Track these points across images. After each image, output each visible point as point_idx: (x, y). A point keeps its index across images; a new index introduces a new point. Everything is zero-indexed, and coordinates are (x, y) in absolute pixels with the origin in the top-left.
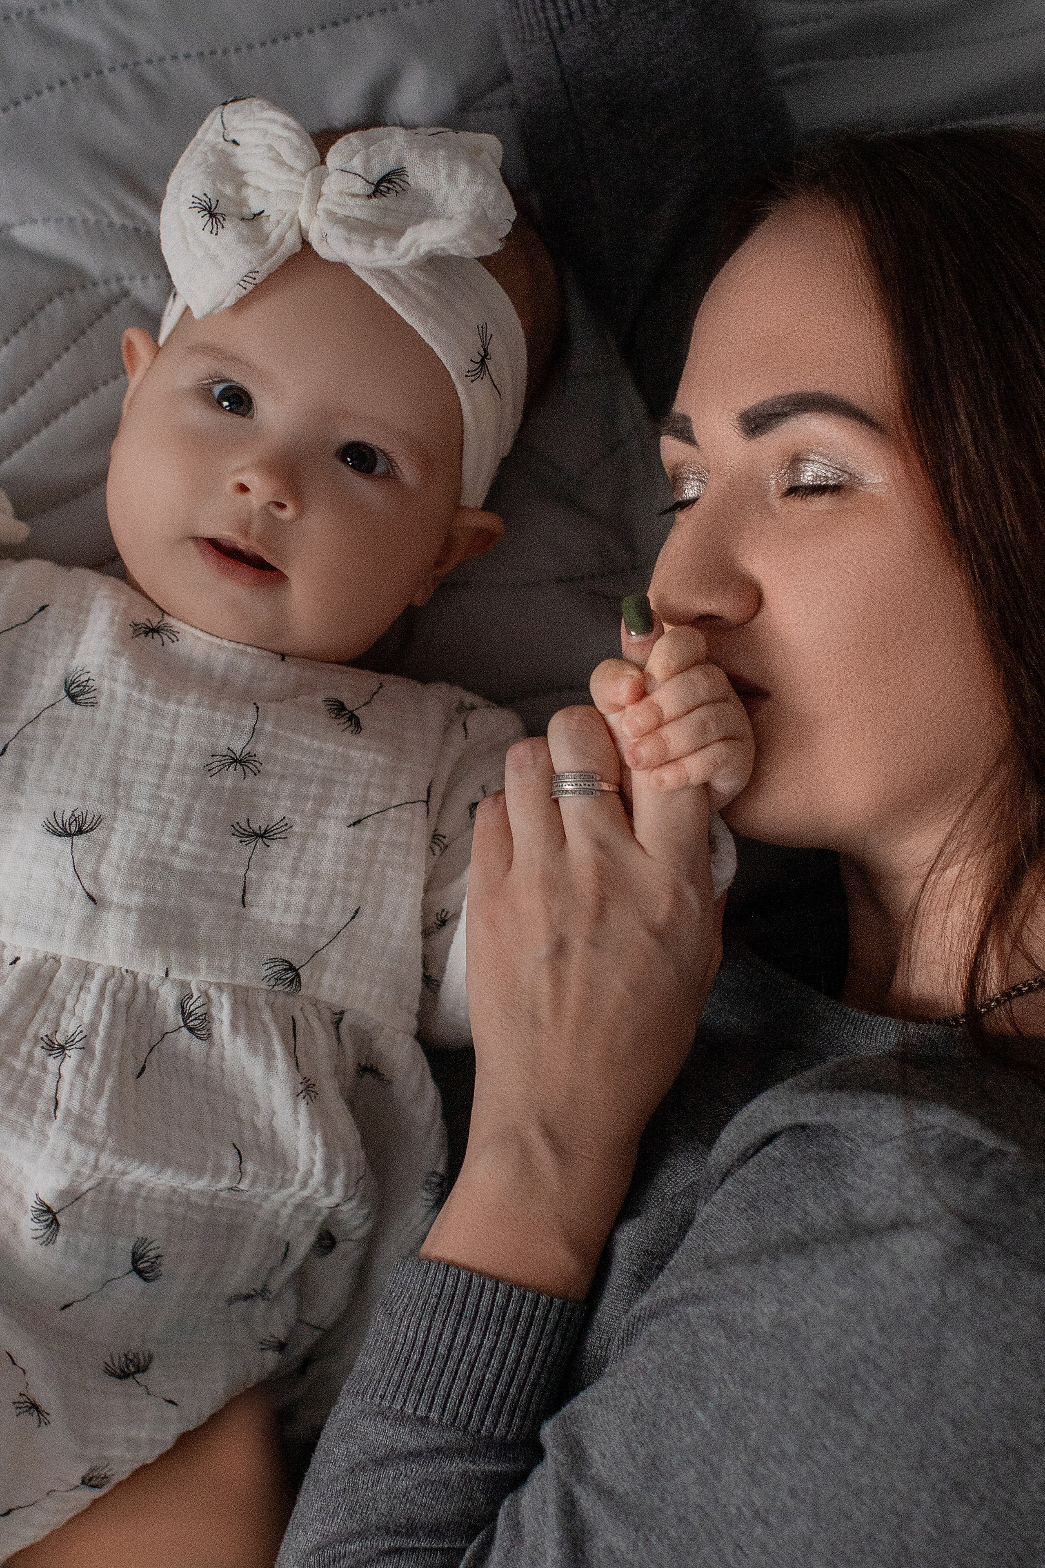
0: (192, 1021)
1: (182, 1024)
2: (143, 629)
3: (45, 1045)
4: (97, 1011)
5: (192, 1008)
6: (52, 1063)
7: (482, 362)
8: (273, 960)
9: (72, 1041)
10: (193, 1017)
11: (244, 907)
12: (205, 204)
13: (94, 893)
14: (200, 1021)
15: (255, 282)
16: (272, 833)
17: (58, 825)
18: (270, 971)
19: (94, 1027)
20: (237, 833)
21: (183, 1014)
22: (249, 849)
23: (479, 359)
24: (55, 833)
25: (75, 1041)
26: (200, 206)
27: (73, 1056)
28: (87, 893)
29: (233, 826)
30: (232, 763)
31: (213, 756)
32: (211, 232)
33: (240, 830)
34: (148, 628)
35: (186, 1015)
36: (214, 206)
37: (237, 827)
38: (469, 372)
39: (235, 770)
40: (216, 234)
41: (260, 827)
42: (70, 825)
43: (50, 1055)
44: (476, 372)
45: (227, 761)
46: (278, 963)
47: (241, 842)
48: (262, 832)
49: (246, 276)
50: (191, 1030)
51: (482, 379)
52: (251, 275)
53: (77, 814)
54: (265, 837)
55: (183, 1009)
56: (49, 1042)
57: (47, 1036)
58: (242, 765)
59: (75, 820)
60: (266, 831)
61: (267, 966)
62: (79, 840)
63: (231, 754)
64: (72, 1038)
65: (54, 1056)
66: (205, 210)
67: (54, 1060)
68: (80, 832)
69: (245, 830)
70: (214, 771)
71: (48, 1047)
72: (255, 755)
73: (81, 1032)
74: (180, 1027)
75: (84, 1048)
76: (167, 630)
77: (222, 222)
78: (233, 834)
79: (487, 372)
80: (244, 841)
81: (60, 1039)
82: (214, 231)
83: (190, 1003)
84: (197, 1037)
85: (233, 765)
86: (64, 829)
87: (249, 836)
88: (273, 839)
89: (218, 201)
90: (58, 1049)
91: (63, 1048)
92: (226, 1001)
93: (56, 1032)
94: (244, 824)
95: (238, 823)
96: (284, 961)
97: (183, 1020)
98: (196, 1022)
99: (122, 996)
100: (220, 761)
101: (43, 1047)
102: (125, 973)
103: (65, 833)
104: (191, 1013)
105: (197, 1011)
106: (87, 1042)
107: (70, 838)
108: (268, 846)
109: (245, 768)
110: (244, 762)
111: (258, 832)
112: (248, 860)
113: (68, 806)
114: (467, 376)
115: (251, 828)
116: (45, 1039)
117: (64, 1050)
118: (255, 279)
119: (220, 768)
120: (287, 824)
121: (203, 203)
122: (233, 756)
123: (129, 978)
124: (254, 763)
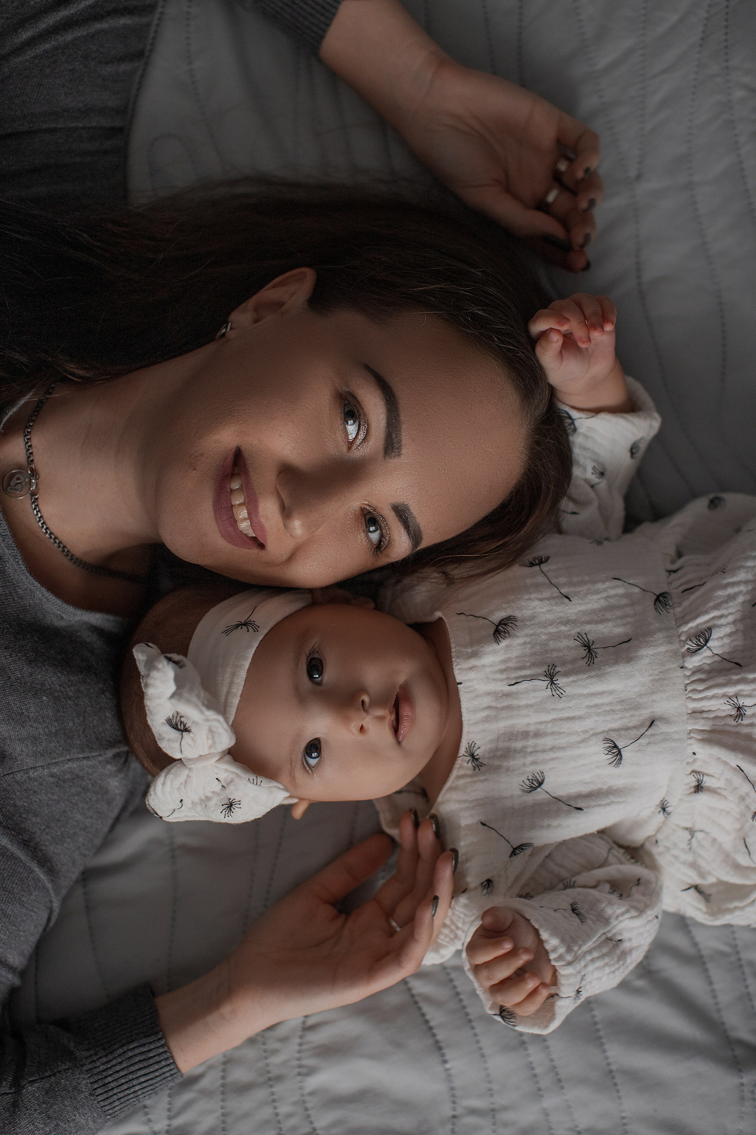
0: (701, 643)
1: (705, 647)
2: (475, 763)
3: (740, 719)
4: (713, 697)
5: (694, 645)
6: (749, 712)
7: (245, 624)
8: (656, 609)
9: (734, 704)
10: (699, 643)
11: (631, 639)
12: (227, 811)
13: (648, 723)
14: (700, 638)
15: (255, 779)
16: (585, 643)
17: (616, 759)
18: (663, 610)
19: (724, 696)
20: (592, 662)
21: (699, 649)
22: (598, 651)
23: (244, 628)
24: (621, 759)
25: (733, 703)
26: (229, 813)
27: (741, 701)
28: (649, 728)
29: (589, 665)
30: (554, 684)
31: (553, 696)
32: (240, 804)
33: (590, 661)
34: (473, 760)
35: (700, 647)
36: (227, 806)
37: (589, 662)
38: (255, 631)
39: (557, 680)
40: (240, 801)
41: (585, 650)
42: (614, 753)
43: (745, 714)
44: (253, 627)
45: (554, 687)
46: (657, 607)
47: (596, 657)
48: (586, 648)
49: (253, 783)
50: (707, 641)
51: (254, 621)
52: (252, 782)
53: (607, 752)
54: (589, 645)
55: (697, 651)
56: (738, 718)
57: (735, 720)
58: (553, 677)
59: (610, 752)
60: (585, 646)
61: (661, 612)
62: (620, 745)
63: (549, 686)
64: (732, 705)
65: (744, 712)
66: (231, 810)
67: (747, 711)
68: (615, 746)
69: (589, 658)
70: (562, 692)
71: (741, 718)
72: (545, 672)
73: (728, 702)
74: (708, 647)
75: (736, 697)
76: (470, 750)
77: (232, 800)
78: (593, 663)
79: (248, 620)
80: (595, 655)
81: (734, 712)
82: (239, 803)
83: (693, 648)
84: (710, 636)
85: (555, 682)
86: (617, 755)
87: (591, 654)
88: (588, 640)
89: (223, 805)
90: (740, 711)
91: (739, 708)
92: (685, 628)
93: (731, 715)
94: (586, 660)
95: (587, 663)
96: (655, 604)
97: (703, 648)
98: (701, 640)
99: (700, 687)
100: (555, 690)
101: (742, 720)
102: (688, 691)
103: (619, 753)
104: (697, 645)
105: (695, 642)
106: (732, 696)
107: (621, 750)
108: (593, 641)
109: (554, 674)
110: (551, 676)
111: (587, 650)
112: (606, 649)
113: (605, 758)
114: (258, 631)
115: (587, 655)
116: (736, 720)
117: (741, 708)
118: (253, 779)
119: (559, 689)
120: (578, 637)
121: (227, 812)
122: (550, 684)
123: (689, 688)
124: (550, 670)
